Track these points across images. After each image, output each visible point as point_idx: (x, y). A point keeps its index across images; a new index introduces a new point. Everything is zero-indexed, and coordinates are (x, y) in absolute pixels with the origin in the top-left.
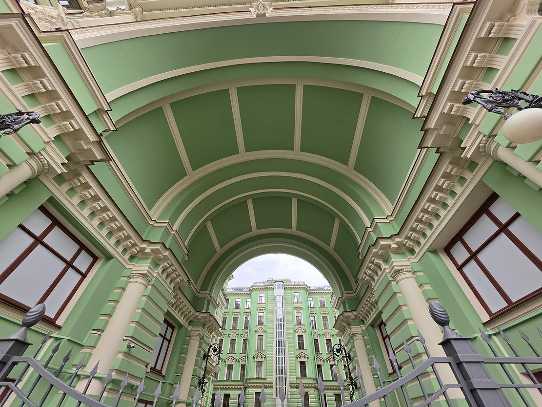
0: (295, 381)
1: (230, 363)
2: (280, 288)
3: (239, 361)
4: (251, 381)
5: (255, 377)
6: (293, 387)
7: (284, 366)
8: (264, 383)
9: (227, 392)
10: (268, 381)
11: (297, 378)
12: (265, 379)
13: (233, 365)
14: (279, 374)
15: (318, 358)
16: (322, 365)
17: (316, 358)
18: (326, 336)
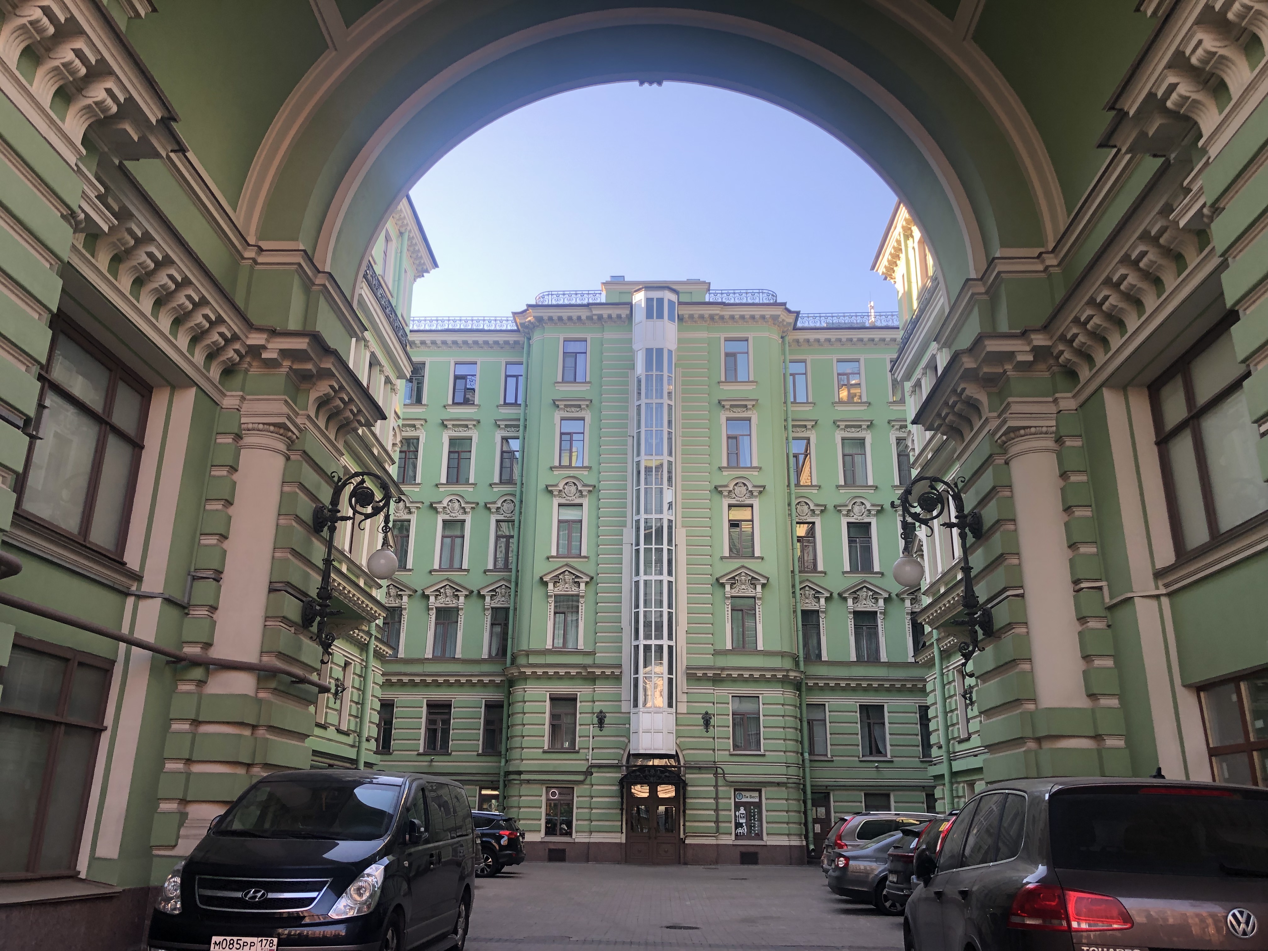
0: (707, 660)
1: (445, 601)
2: (660, 316)
3: (483, 597)
4: (533, 660)
5: (549, 646)
6: (699, 679)
7: (665, 610)
8: (585, 667)
9: (439, 695)
10: (601, 657)
11: (717, 653)
12: (593, 653)
13: (457, 609)
14: (648, 637)
15: (807, 588)
16: (822, 612)
17: (801, 589)
18: (849, 511)
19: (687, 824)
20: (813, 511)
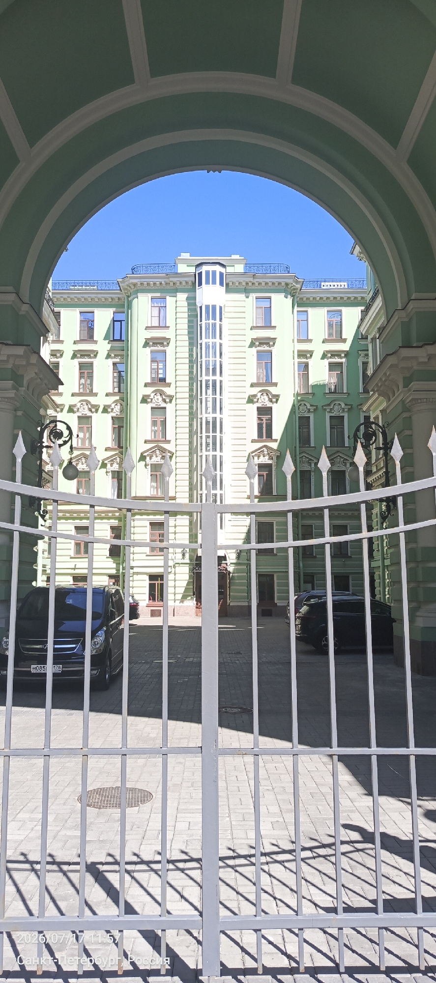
1: (82, 467)
3: (106, 464)
5: (148, 493)
7: (218, 472)
12: (174, 498)
15: (304, 457)
16: (313, 471)
17: (300, 458)
18: (331, 409)
19: (231, 594)
20: (309, 410)
